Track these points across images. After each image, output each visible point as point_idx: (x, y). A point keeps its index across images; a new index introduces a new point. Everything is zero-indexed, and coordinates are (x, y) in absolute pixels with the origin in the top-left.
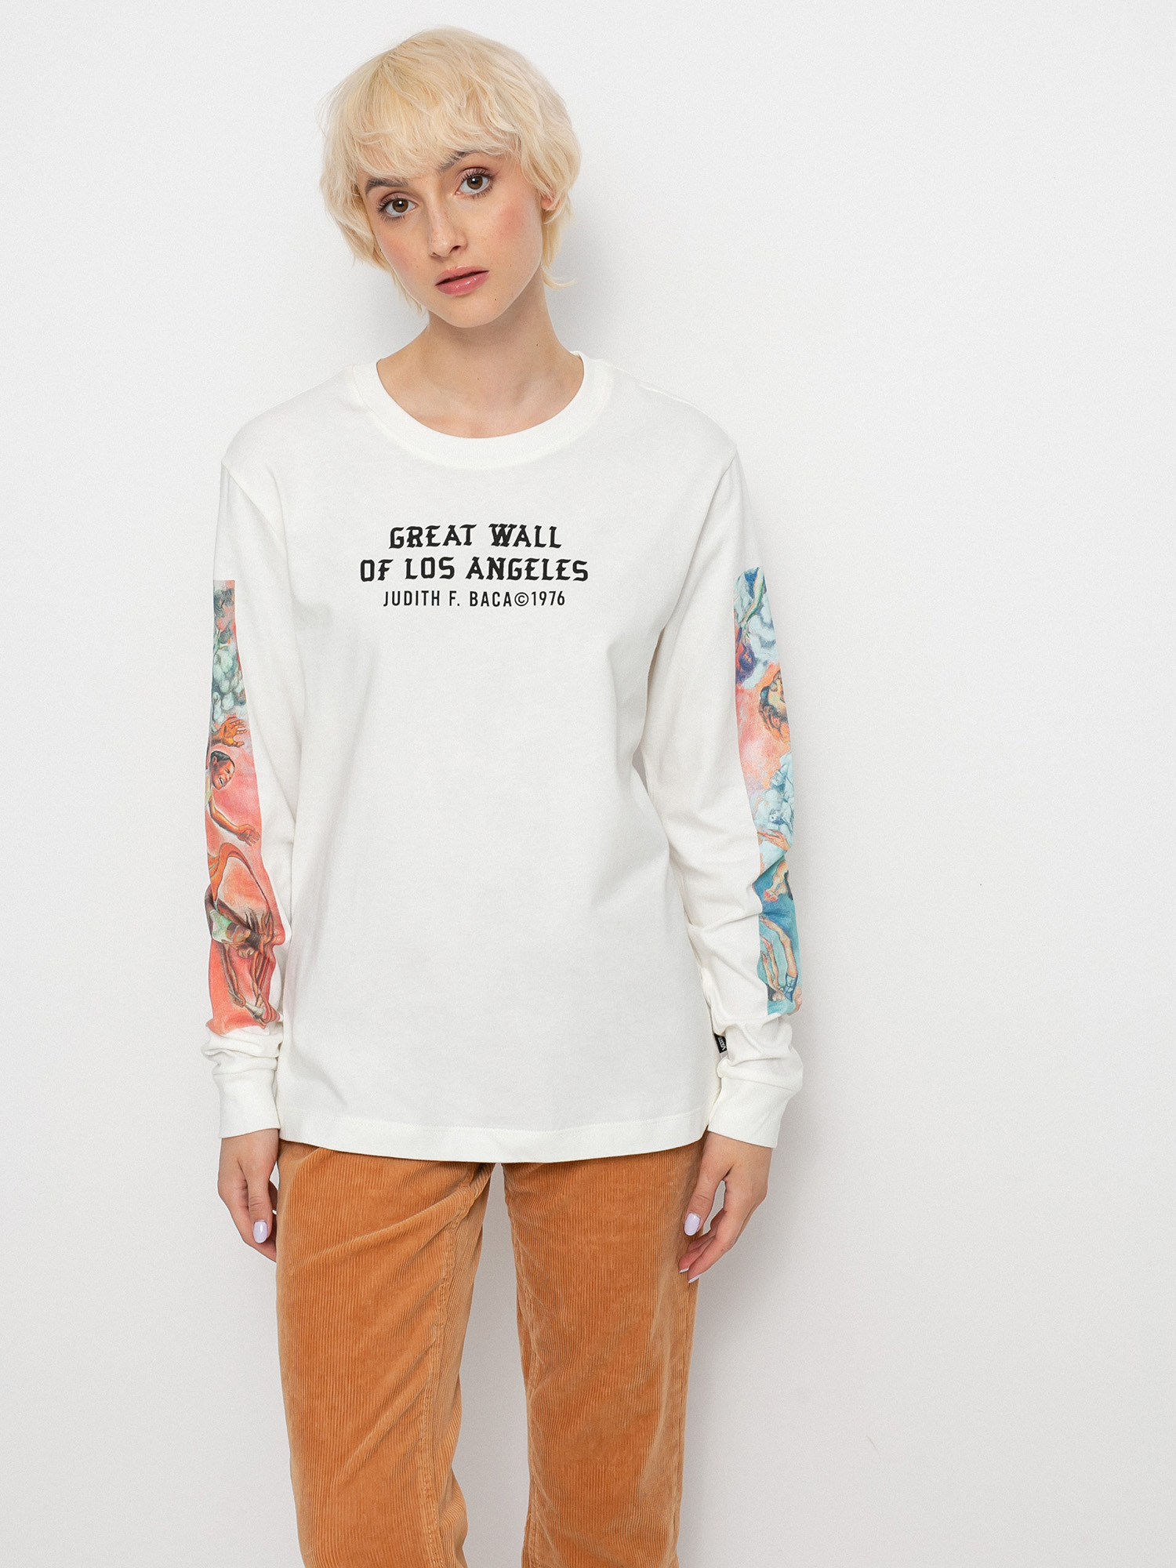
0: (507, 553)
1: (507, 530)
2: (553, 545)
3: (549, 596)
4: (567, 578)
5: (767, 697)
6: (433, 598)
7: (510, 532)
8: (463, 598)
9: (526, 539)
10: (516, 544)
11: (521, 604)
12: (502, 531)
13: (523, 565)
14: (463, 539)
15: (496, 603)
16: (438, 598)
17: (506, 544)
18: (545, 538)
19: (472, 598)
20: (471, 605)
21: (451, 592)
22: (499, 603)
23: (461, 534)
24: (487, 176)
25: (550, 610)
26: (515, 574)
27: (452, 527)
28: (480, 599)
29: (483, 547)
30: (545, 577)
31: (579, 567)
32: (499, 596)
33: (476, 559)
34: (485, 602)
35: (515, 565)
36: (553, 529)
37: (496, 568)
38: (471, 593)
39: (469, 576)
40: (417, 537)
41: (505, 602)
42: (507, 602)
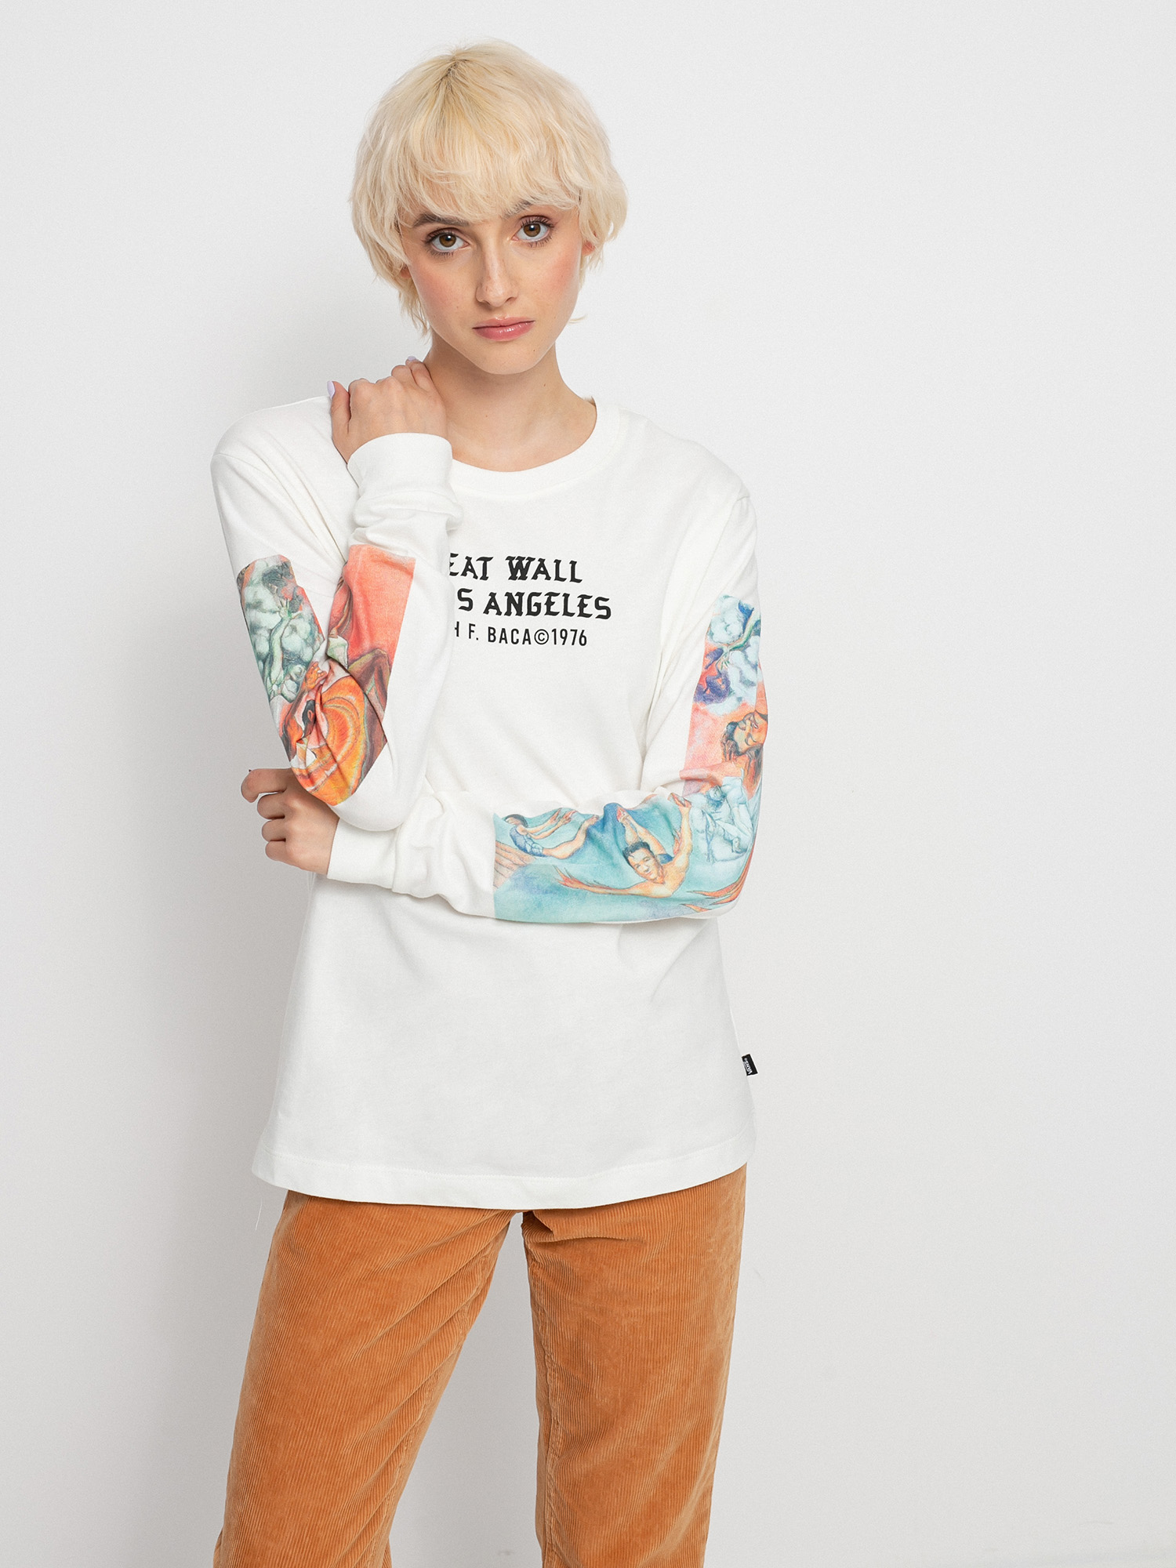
0: (526, 586)
1: (525, 563)
2: (573, 579)
3: (571, 635)
4: (588, 616)
5: (733, 731)
6: (454, 628)
7: (528, 565)
8: (481, 632)
9: (545, 572)
10: (535, 577)
11: (542, 643)
12: (519, 564)
13: (542, 600)
14: (480, 574)
15: (515, 641)
16: (457, 629)
17: (524, 577)
18: (565, 572)
19: (490, 634)
20: (489, 640)
21: (470, 625)
22: (518, 640)
23: (478, 567)
24: (547, 225)
25: (572, 650)
26: (534, 609)
27: (469, 559)
28: (498, 635)
29: (501, 582)
30: (566, 613)
31: (601, 603)
32: (518, 633)
33: (493, 595)
34: (503, 638)
35: (534, 600)
36: (573, 563)
37: (515, 603)
38: (490, 628)
39: (486, 612)
41: (525, 640)
42: (527, 639)
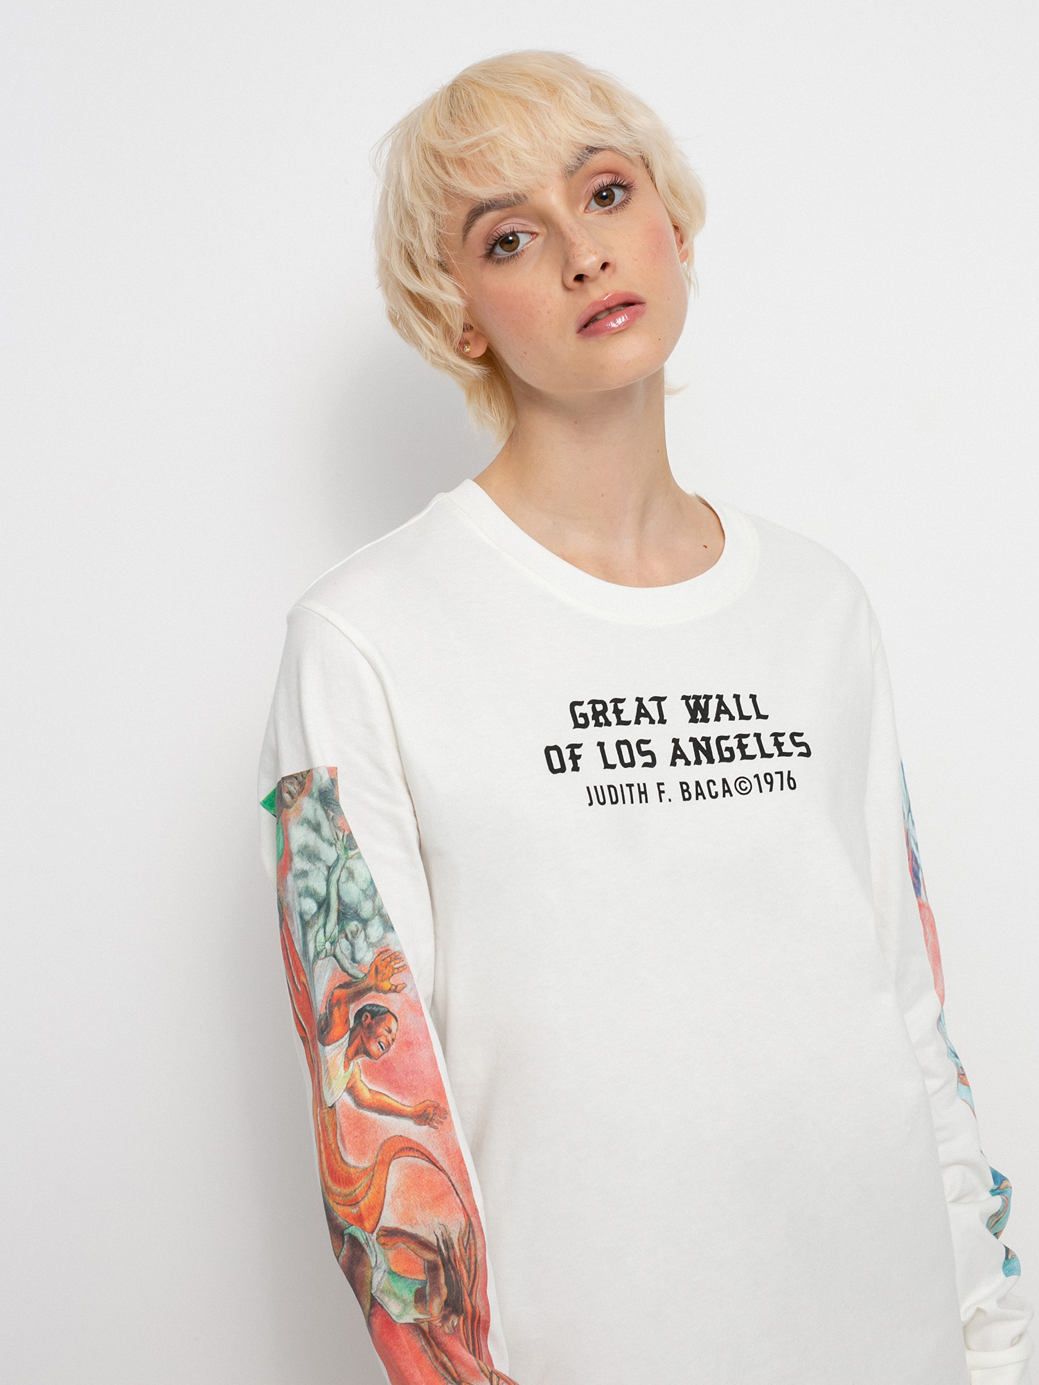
0: (711, 729)
1: (702, 702)
2: (759, 716)
3: (777, 778)
4: (790, 754)
6: (641, 793)
7: (707, 704)
8: (673, 790)
9: (727, 711)
10: (717, 719)
11: (745, 792)
12: (697, 704)
13: (733, 743)
14: (656, 717)
15: (714, 794)
16: (645, 792)
17: (705, 719)
18: (748, 709)
19: (683, 791)
20: (685, 799)
21: (659, 784)
22: (717, 793)
23: (652, 707)
24: (620, 186)
25: (780, 796)
26: (727, 755)
27: (639, 700)
28: (692, 790)
29: (680, 725)
30: (764, 755)
31: (798, 739)
32: (714, 784)
33: (676, 741)
34: (700, 794)
35: (724, 744)
36: (753, 697)
37: (703, 749)
38: (681, 784)
39: (673, 764)
40: (603, 713)
41: (724, 792)
42: (727, 791)
